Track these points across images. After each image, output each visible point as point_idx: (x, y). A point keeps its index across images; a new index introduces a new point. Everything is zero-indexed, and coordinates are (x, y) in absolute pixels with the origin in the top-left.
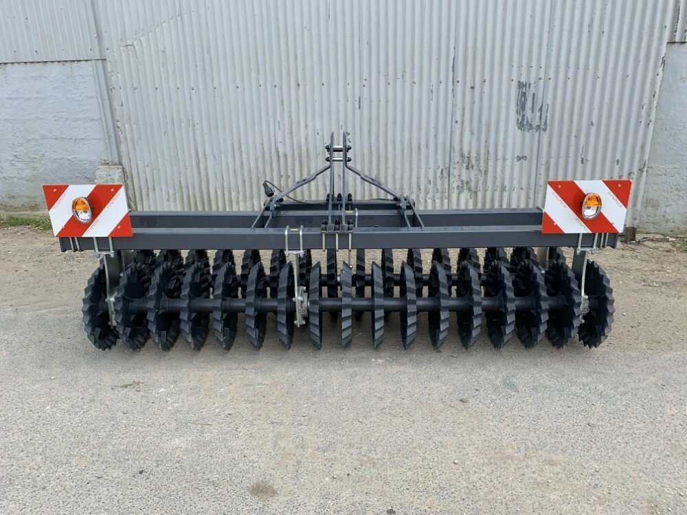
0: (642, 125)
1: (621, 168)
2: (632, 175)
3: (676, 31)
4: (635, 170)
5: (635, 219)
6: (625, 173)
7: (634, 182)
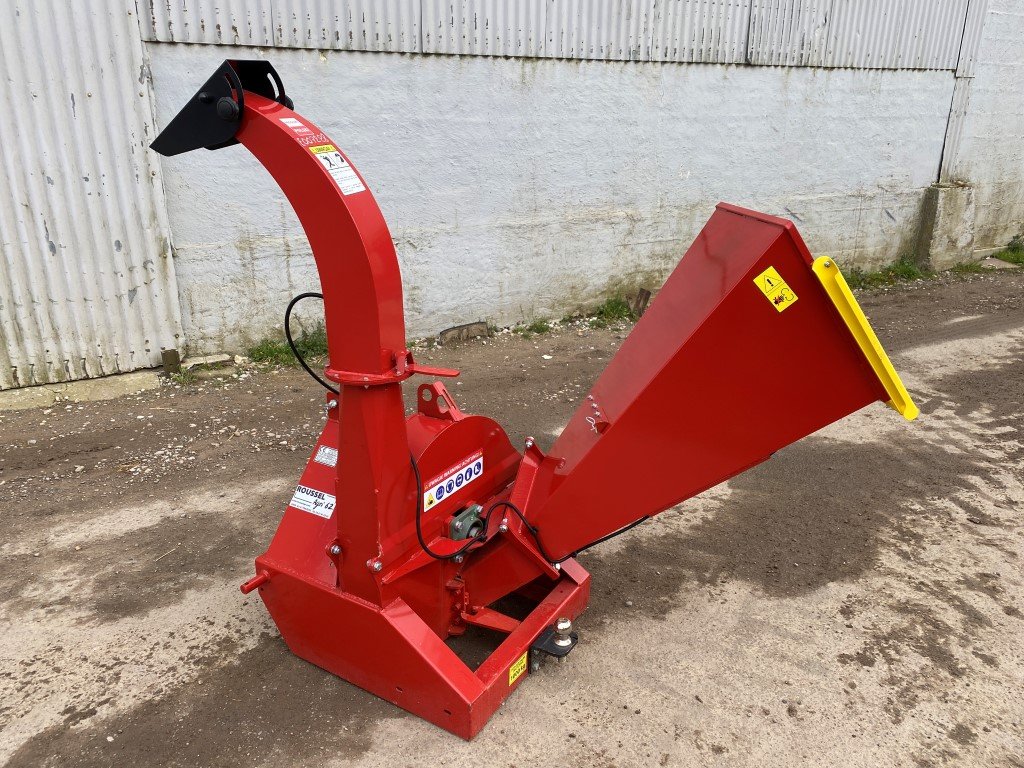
0: (142, 179)
1: (128, 254)
2: (150, 266)
3: (154, 23)
4: (153, 255)
5: (177, 336)
6: (137, 262)
7: (156, 276)
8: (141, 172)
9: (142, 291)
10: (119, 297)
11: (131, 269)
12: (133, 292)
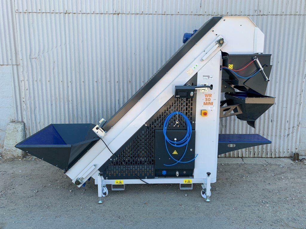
0: (298, 104)
1: (289, 124)
2: (294, 128)
4: (296, 125)
5: (296, 149)
6: (291, 127)
7: (295, 131)
8: (298, 102)
9: (290, 135)
10: (284, 136)
11: (289, 129)
12: (288, 135)
